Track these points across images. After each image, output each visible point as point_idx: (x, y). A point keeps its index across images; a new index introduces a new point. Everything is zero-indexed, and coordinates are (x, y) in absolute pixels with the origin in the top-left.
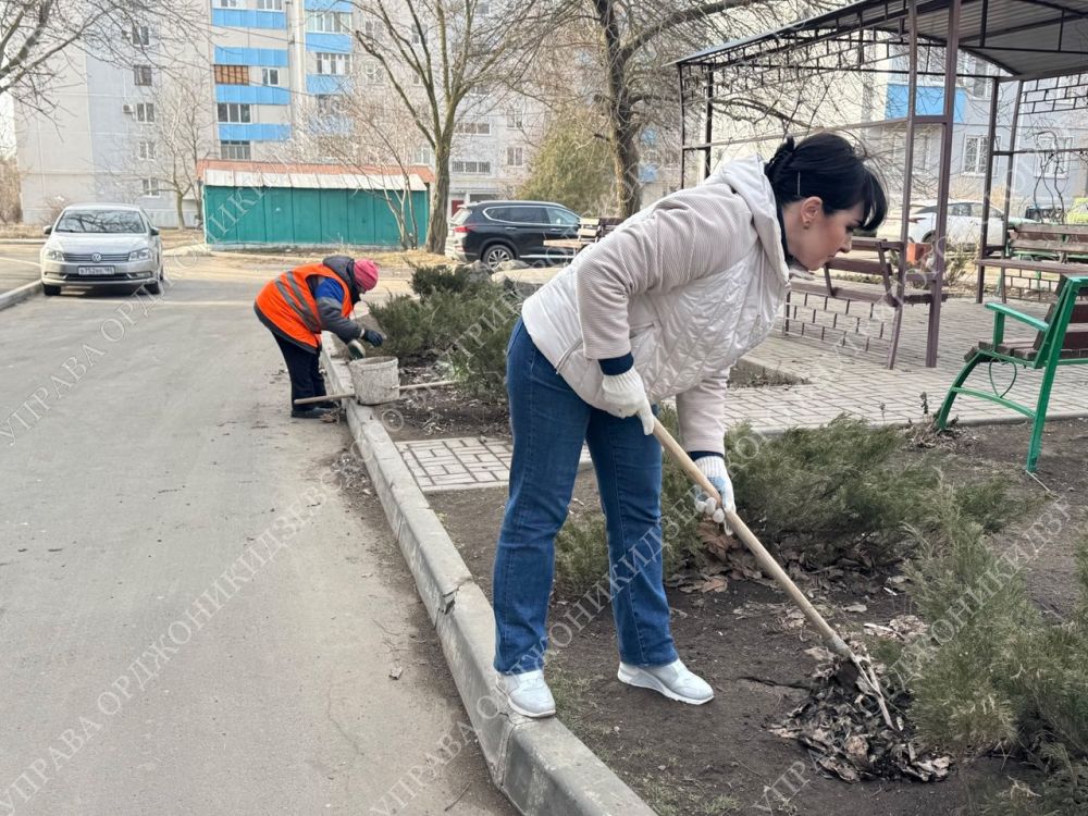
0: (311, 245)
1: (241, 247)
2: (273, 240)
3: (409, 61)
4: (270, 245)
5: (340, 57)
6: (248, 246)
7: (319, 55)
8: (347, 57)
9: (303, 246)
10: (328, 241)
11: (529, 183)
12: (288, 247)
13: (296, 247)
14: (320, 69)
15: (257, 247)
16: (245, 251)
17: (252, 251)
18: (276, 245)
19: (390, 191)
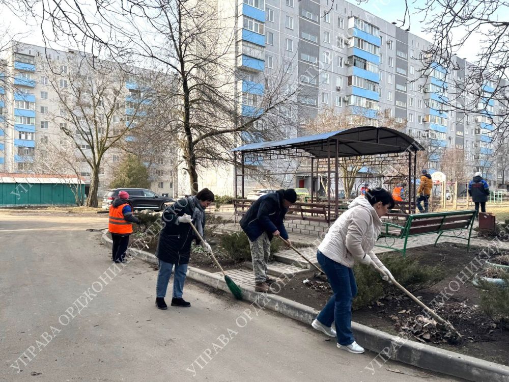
0: (36, 205)
1: (4, 206)
2: (19, 204)
3: (84, 139)
4: (17, 206)
5: (29, 133)
6: (8, 206)
7: (20, 132)
8: (32, 133)
9: (33, 205)
10: (43, 203)
11: (115, 181)
12: (26, 206)
13: (29, 206)
14: (20, 137)
15: (12, 206)
16: (6, 208)
17: (10, 208)
18: (20, 205)
19: (71, 184)
